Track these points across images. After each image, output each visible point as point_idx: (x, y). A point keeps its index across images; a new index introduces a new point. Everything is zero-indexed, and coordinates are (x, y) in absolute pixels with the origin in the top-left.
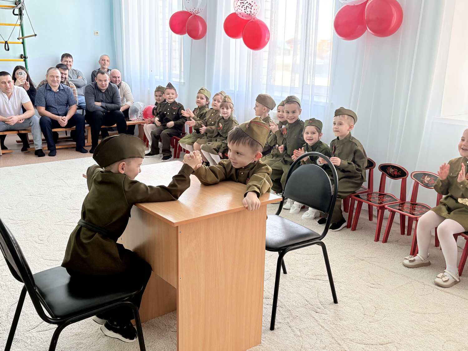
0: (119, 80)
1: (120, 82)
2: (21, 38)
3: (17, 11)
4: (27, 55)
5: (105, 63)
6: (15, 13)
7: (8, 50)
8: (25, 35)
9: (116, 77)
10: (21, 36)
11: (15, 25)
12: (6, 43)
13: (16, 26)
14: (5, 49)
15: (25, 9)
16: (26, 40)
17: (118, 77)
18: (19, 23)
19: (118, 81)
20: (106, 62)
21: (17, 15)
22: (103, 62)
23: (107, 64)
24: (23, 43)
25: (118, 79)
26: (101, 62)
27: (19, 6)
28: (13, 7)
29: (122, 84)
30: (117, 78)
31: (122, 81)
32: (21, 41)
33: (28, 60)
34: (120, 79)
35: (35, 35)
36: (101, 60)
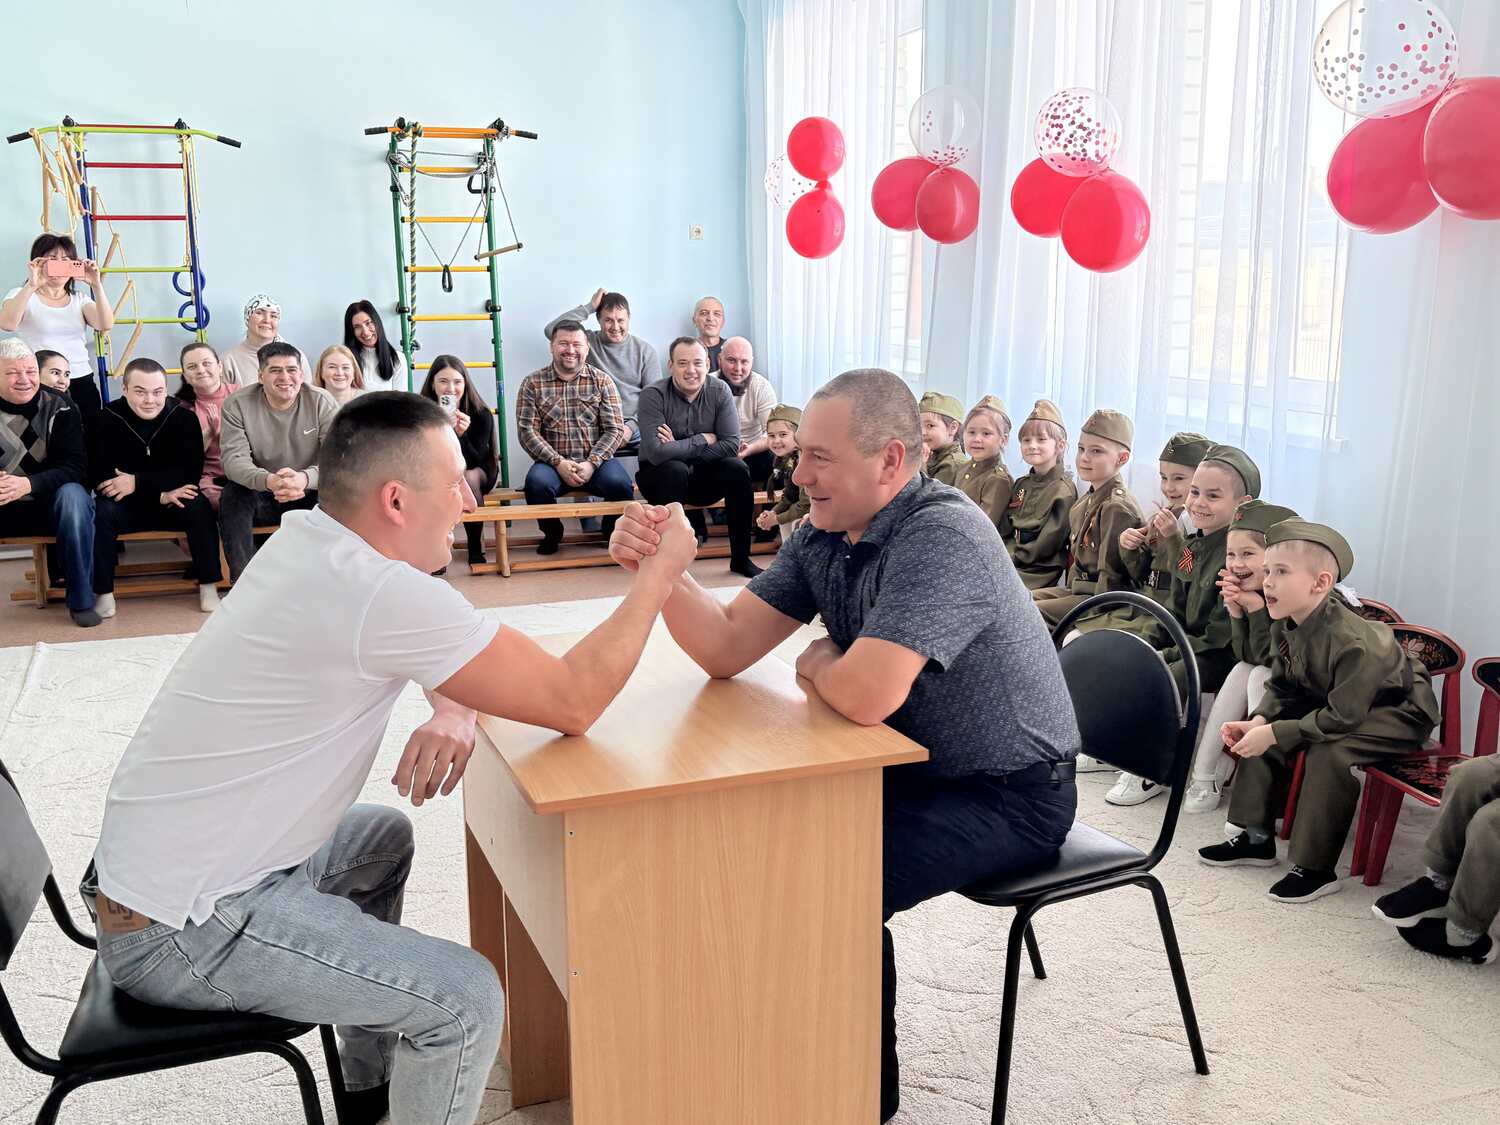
0: (743, 371)
1: (745, 377)
2: (483, 256)
3: (477, 184)
4: (500, 302)
5: (708, 320)
6: (474, 187)
7: (450, 289)
8: (498, 246)
9: (734, 360)
10: (485, 249)
11: (472, 220)
12: (446, 269)
13: (473, 224)
14: (444, 287)
15: (495, 175)
16: (498, 259)
17: (744, 361)
18: (481, 213)
19: (740, 373)
20: (712, 317)
21: (478, 191)
22: (704, 318)
23: (714, 323)
24: (490, 269)
25: (740, 367)
26: (698, 320)
27: (483, 168)
28: (470, 171)
29: (752, 382)
30: (739, 363)
31: (754, 373)
32: (485, 262)
33: (501, 315)
34: (748, 367)
35: (519, 246)
36: (698, 314)
